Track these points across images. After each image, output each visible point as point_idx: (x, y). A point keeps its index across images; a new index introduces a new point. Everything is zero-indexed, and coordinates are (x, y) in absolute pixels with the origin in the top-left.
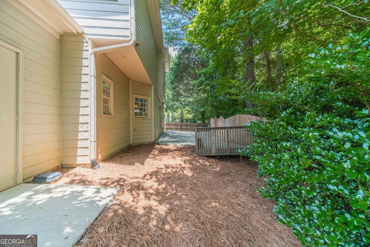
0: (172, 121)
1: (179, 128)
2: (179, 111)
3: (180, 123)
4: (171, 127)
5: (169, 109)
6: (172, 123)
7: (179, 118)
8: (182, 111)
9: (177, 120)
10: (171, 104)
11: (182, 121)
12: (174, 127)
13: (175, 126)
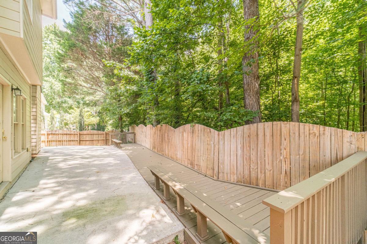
0: (61, 128)
1: (75, 139)
2: (76, 112)
3: (78, 130)
4: (60, 138)
5: (54, 107)
6: (61, 132)
7: (75, 123)
8: (81, 111)
9: (71, 126)
10: (59, 100)
11: (82, 128)
12: (65, 138)
13: (68, 136)
